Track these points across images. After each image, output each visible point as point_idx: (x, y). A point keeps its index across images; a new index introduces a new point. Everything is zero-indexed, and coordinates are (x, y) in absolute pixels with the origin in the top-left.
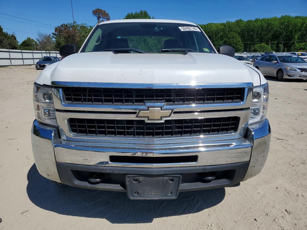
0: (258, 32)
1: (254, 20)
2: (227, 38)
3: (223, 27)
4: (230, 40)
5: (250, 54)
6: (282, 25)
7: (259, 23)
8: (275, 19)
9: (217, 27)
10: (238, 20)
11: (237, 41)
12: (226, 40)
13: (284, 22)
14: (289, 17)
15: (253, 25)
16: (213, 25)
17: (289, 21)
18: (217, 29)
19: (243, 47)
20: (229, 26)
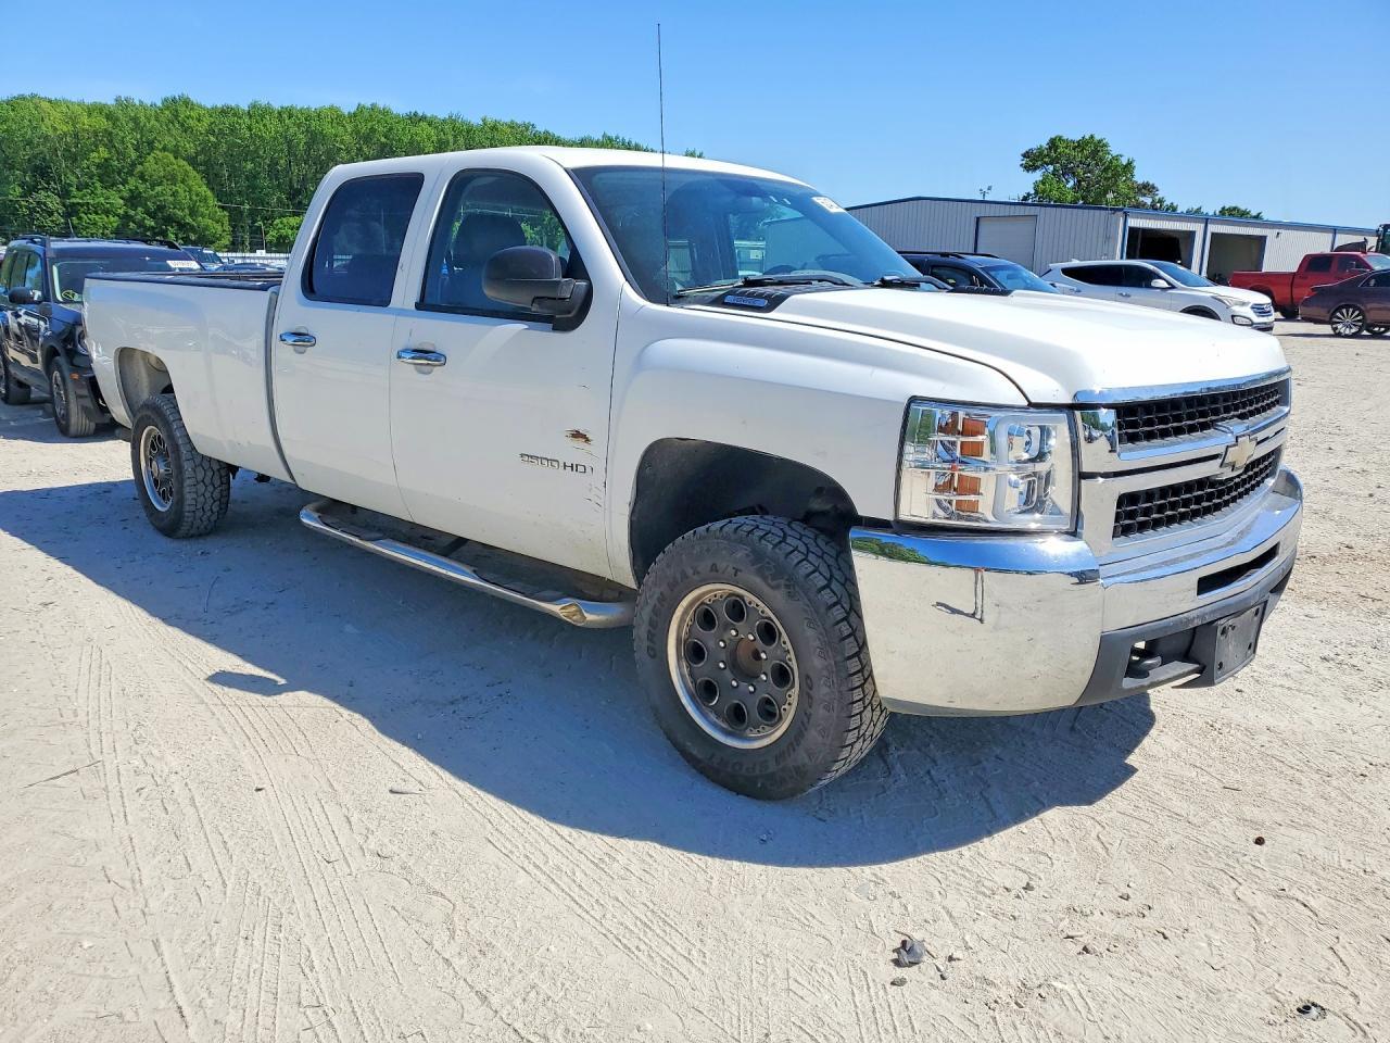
0: (274, 163)
1: (245, 107)
2: (142, 177)
3: (104, 124)
4: (158, 189)
5: (284, 259)
6: (366, 142)
7: (272, 128)
8: (337, 117)
9: (73, 119)
10: (174, 100)
11: (194, 198)
12: (137, 188)
13: (373, 130)
14: (386, 112)
15: (250, 129)
16: (45, 105)
17: (391, 129)
18: (71, 128)
19: (227, 228)
20: (135, 120)
